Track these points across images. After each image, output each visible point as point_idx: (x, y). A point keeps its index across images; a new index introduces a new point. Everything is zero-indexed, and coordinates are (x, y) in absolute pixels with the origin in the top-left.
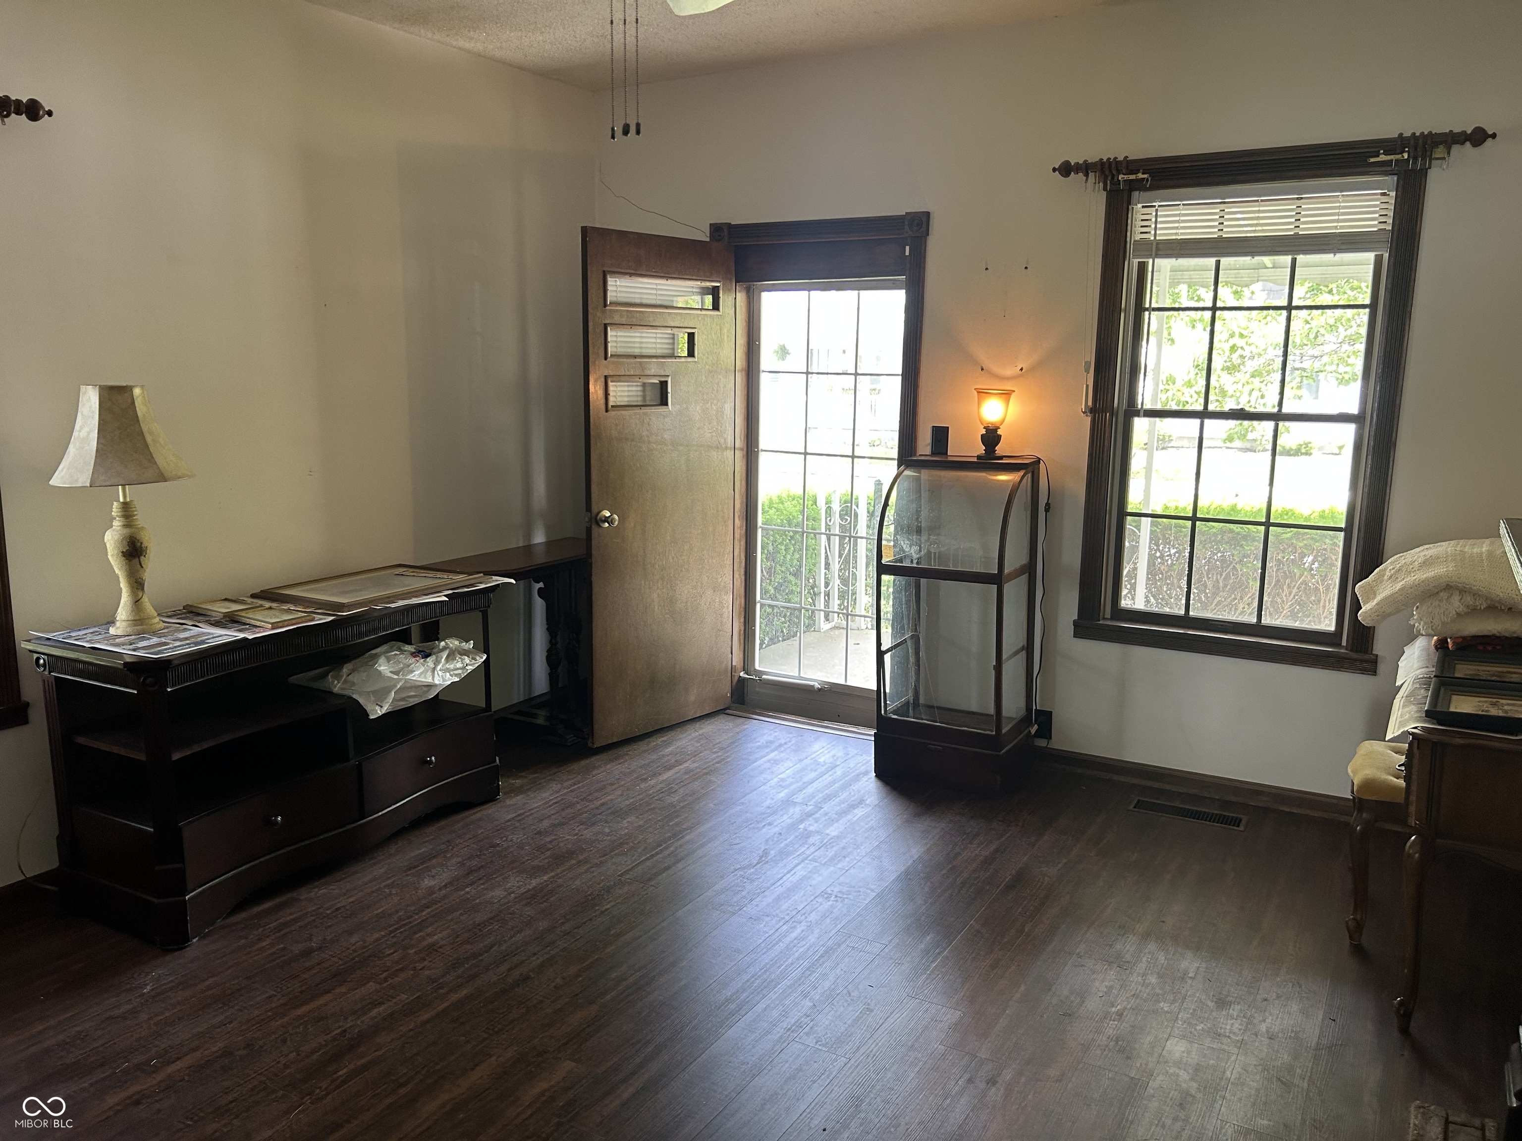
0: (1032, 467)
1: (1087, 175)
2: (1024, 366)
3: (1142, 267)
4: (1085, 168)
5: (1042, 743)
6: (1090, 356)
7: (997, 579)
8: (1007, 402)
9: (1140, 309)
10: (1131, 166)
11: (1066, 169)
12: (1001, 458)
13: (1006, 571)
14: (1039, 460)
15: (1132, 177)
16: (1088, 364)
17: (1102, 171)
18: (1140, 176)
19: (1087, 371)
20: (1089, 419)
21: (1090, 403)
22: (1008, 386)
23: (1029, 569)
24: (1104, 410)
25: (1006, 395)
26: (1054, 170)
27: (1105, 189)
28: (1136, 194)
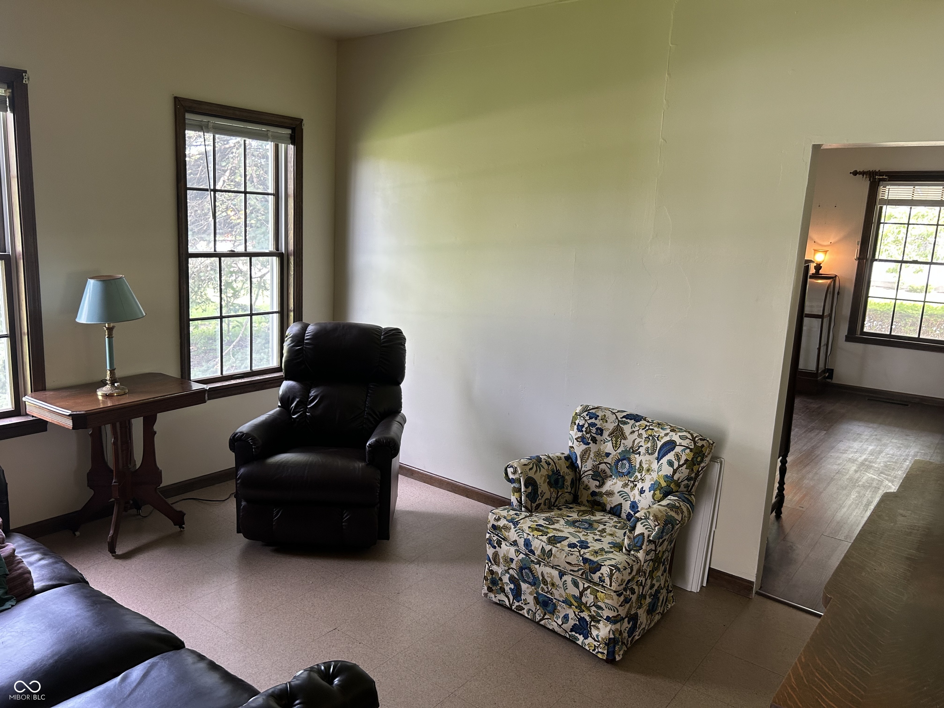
0: (833, 278)
1: (863, 176)
2: (832, 242)
3: (881, 208)
4: (863, 173)
5: (829, 380)
6: (859, 239)
7: (821, 317)
8: (826, 254)
9: (879, 223)
10: (881, 173)
11: (855, 173)
12: (822, 274)
13: (825, 314)
14: (836, 276)
15: (881, 177)
16: (858, 242)
17: (870, 174)
18: (884, 177)
19: (858, 244)
20: (857, 262)
21: (858, 256)
22: (826, 249)
23: (830, 315)
24: (863, 259)
25: (826, 252)
26: (851, 173)
27: (870, 180)
28: (881, 183)
